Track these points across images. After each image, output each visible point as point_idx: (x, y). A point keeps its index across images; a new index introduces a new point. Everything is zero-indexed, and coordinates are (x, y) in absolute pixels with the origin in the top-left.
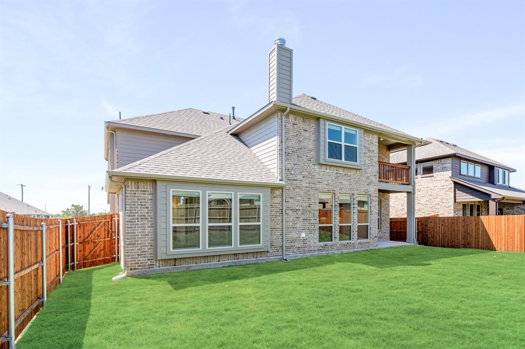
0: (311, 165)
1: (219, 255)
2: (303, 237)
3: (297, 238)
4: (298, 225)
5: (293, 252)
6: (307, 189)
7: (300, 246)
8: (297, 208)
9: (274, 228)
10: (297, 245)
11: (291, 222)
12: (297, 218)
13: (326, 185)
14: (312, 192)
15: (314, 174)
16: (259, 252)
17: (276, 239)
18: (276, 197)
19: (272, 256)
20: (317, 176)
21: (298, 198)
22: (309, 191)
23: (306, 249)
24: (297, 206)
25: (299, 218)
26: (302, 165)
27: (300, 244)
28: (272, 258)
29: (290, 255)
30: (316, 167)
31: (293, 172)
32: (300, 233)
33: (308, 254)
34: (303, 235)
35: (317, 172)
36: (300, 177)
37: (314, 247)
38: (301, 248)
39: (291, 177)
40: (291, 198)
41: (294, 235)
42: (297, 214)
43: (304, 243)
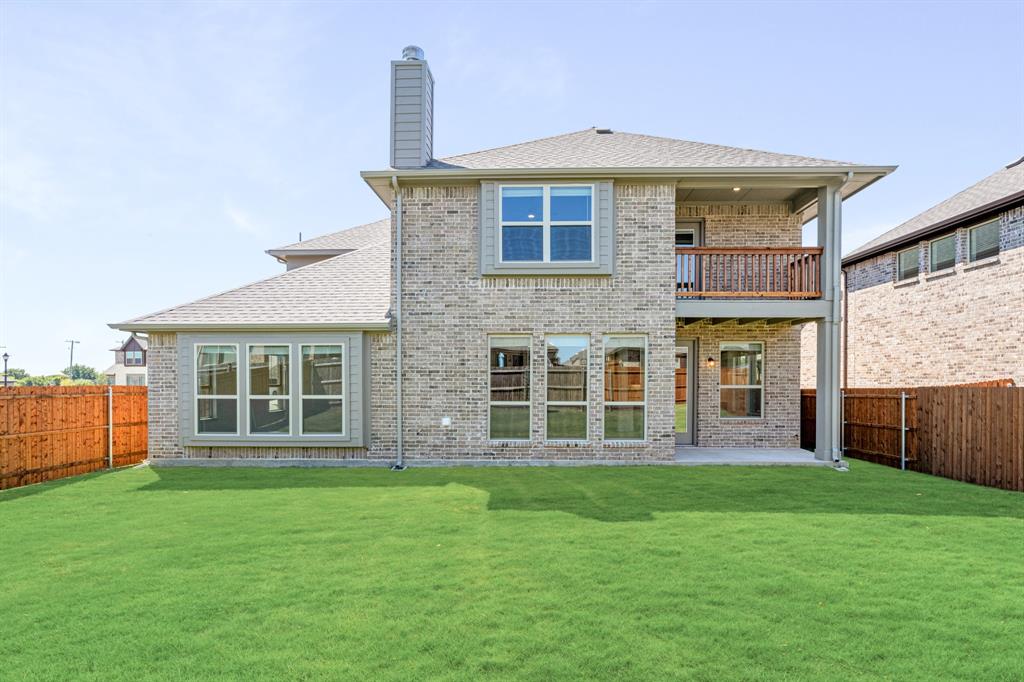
0: (467, 280)
1: (277, 448)
2: (446, 426)
3: (431, 426)
4: (434, 402)
5: (422, 454)
6: (457, 329)
7: (438, 442)
8: (432, 368)
9: (380, 406)
10: (431, 440)
11: (418, 395)
12: (431, 387)
13: (506, 317)
14: (467, 335)
15: (473, 298)
16: (349, 448)
17: (384, 427)
18: (385, 349)
19: (375, 458)
20: (482, 301)
21: (434, 348)
22: (460, 333)
23: (454, 450)
24: (431, 364)
25: (436, 387)
26: (444, 282)
27: (438, 439)
28: (376, 460)
29: (416, 459)
30: (479, 282)
31: (422, 299)
32: (438, 416)
33: (458, 460)
34: (446, 421)
35: (483, 292)
36: (440, 307)
37: (474, 446)
38: (442, 446)
39: (418, 308)
40: (418, 348)
41: (424, 420)
42: (431, 379)
43: (448, 438)
